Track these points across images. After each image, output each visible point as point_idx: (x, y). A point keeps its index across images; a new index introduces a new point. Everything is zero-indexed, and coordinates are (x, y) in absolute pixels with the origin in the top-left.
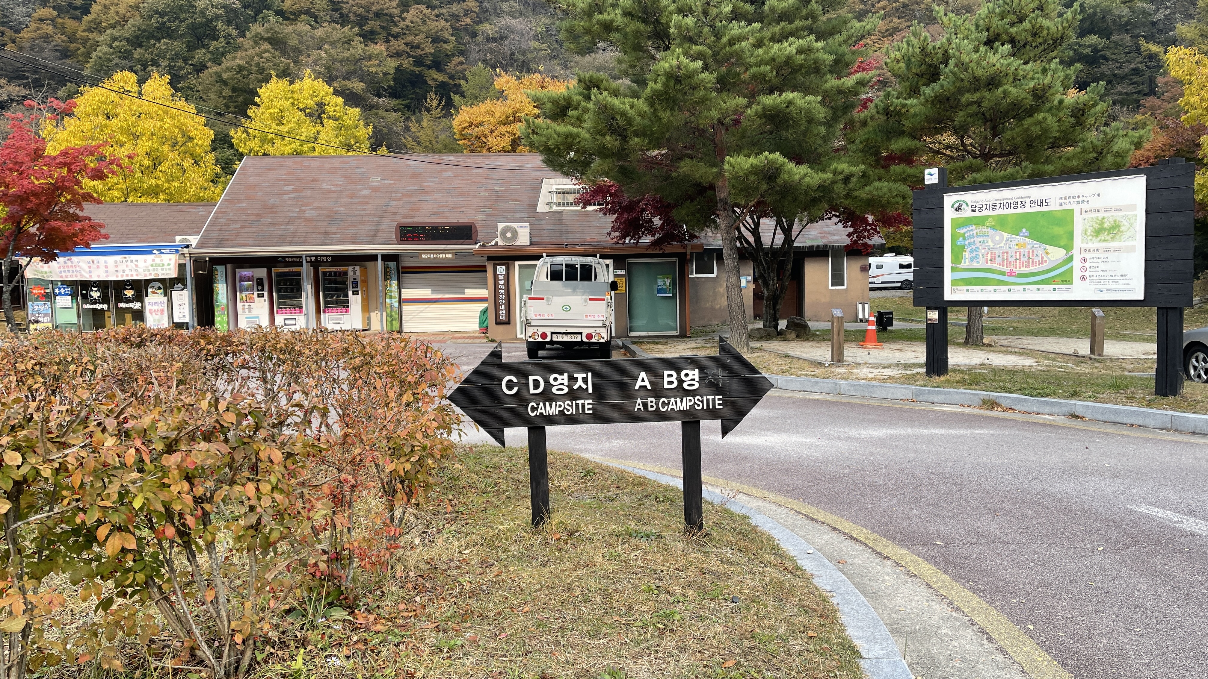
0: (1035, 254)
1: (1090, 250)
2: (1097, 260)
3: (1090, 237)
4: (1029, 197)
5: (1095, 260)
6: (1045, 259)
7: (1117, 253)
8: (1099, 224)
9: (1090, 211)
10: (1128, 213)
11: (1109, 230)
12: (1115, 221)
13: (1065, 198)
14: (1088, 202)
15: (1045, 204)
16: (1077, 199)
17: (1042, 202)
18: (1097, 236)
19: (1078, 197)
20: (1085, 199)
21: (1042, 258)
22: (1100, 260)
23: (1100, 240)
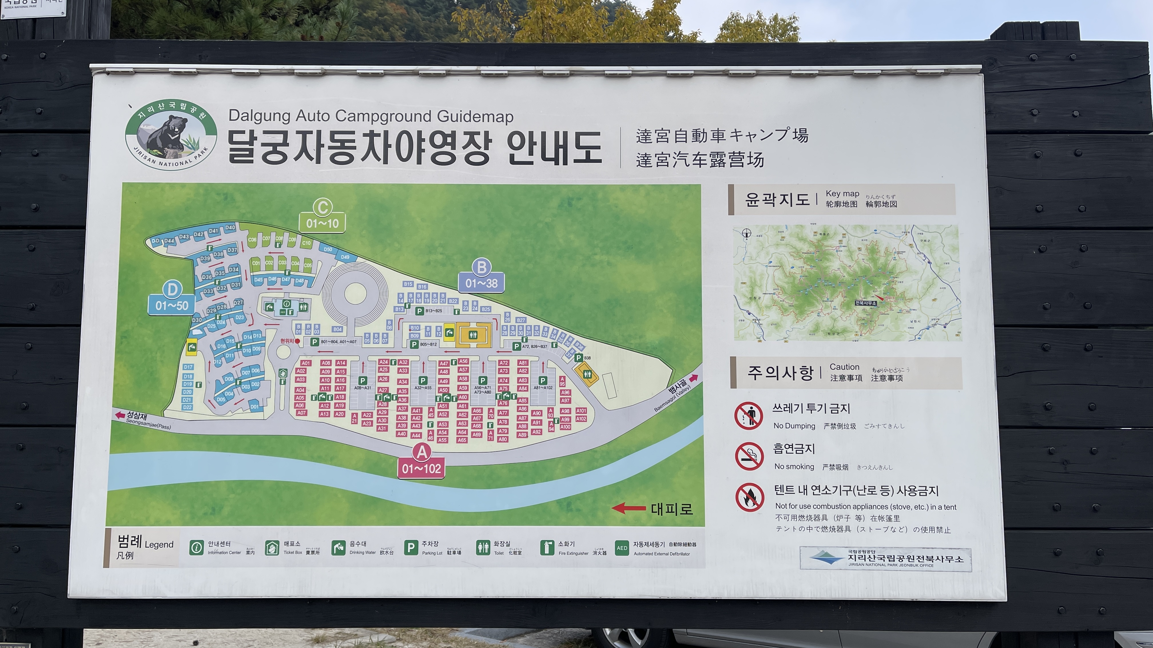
0: (533, 376)
1: (773, 372)
2: (807, 417)
3: (774, 315)
4: (504, 119)
5: (796, 417)
6: (578, 400)
7: (885, 389)
8: (809, 259)
9: (770, 199)
10: (921, 220)
11: (850, 287)
12: (873, 250)
13: (662, 136)
14: (759, 160)
15: (574, 153)
16: (709, 147)
17: (562, 147)
18: (800, 311)
19: (718, 136)
20: (743, 146)
21: (566, 397)
22: (818, 418)
23: (815, 331)
